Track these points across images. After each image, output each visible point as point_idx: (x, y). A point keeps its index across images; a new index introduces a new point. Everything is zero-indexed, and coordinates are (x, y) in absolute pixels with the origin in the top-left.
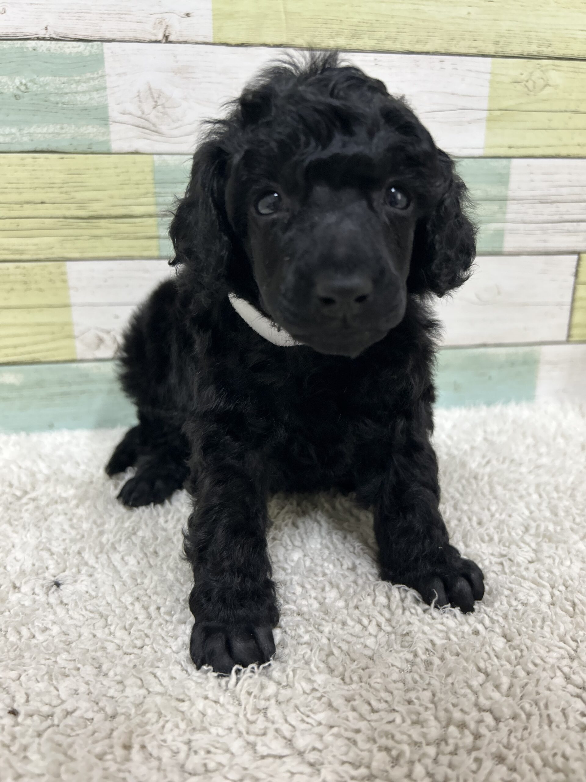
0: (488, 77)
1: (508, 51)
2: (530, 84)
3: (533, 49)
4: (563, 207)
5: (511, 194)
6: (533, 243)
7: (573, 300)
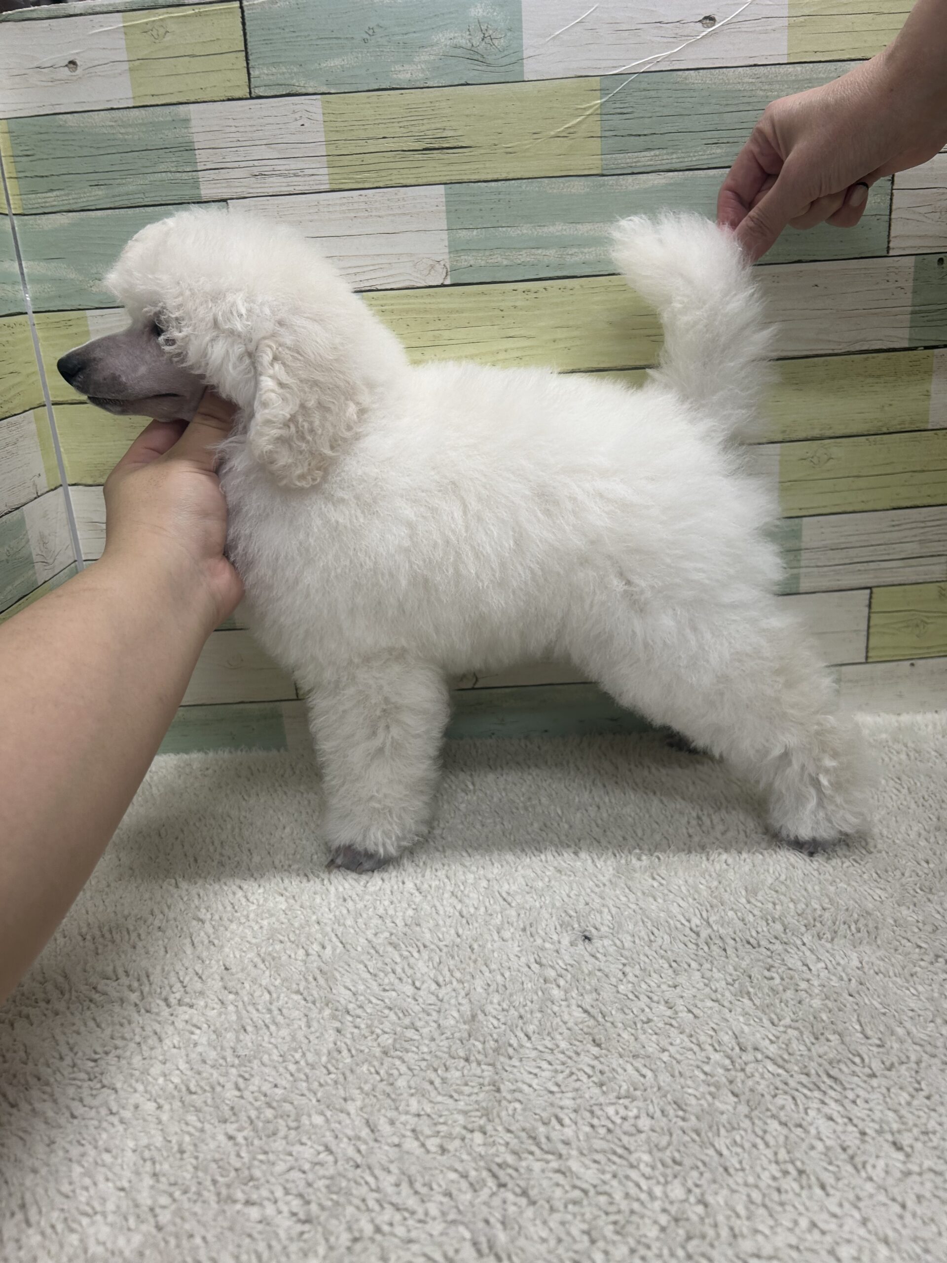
0: (778, 458)
1: (794, 436)
2: (815, 460)
3: (816, 433)
4: (852, 552)
5: (803, 546)
6: (825, 583)
7: (869, 627)
